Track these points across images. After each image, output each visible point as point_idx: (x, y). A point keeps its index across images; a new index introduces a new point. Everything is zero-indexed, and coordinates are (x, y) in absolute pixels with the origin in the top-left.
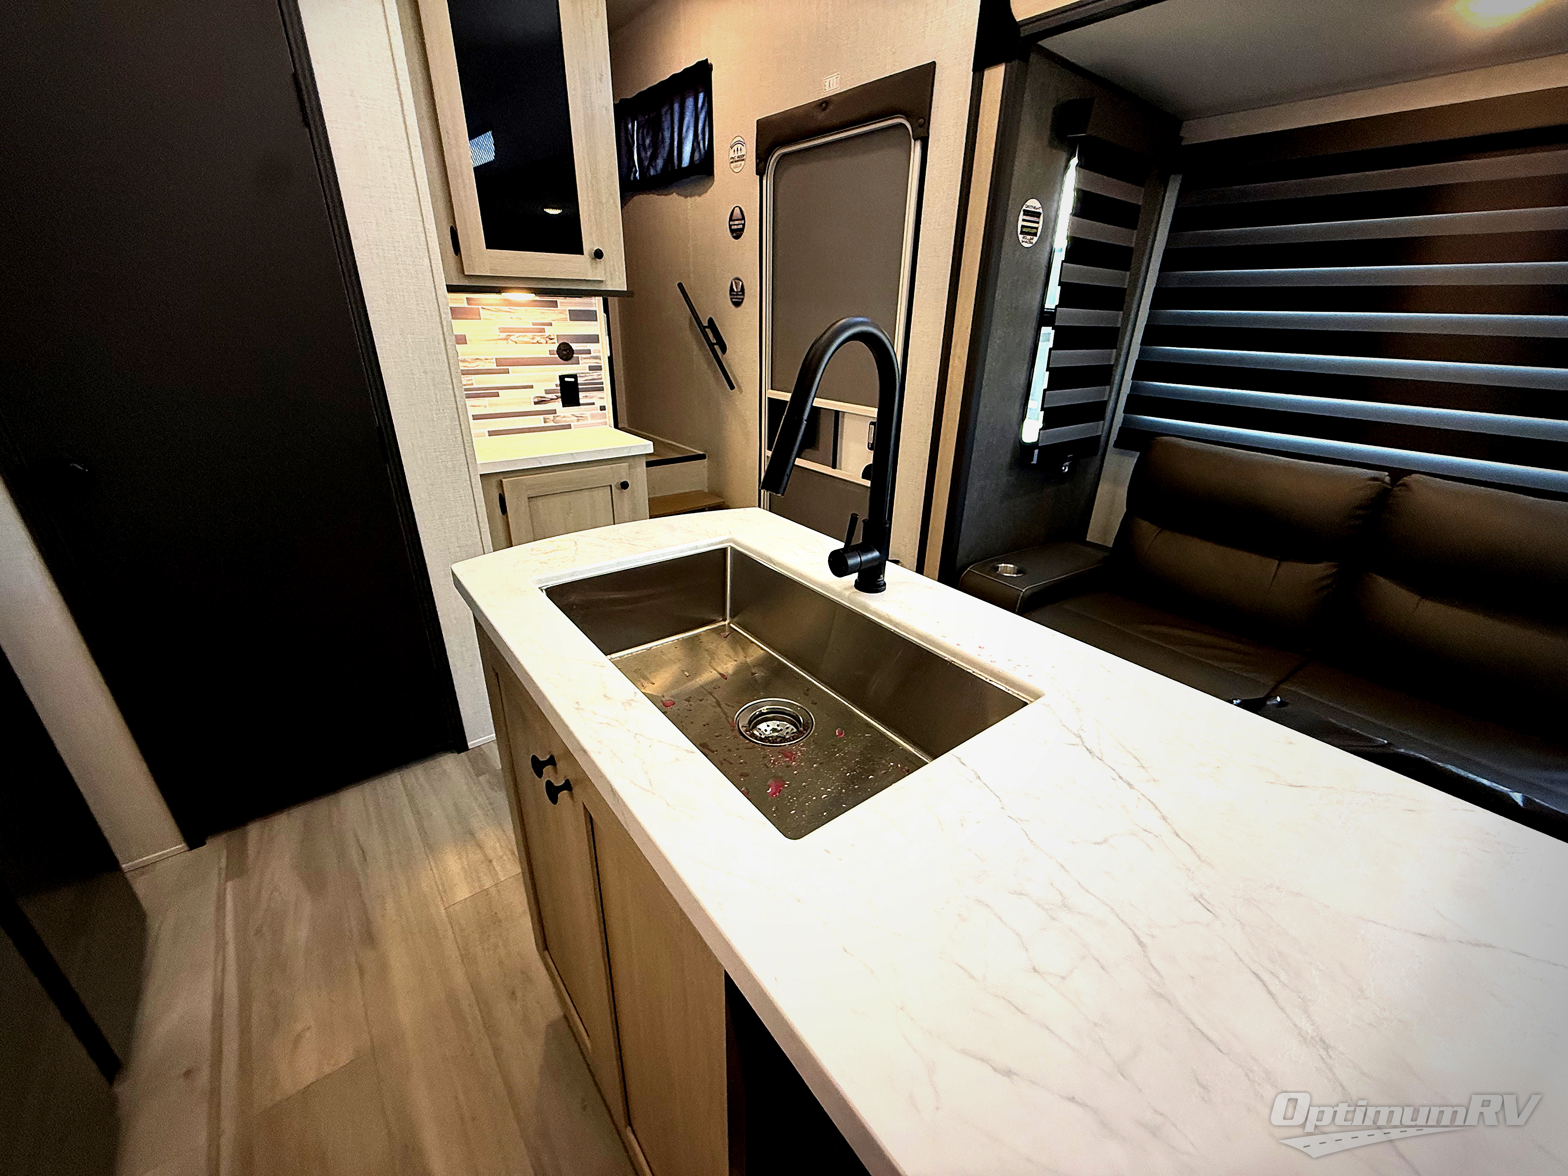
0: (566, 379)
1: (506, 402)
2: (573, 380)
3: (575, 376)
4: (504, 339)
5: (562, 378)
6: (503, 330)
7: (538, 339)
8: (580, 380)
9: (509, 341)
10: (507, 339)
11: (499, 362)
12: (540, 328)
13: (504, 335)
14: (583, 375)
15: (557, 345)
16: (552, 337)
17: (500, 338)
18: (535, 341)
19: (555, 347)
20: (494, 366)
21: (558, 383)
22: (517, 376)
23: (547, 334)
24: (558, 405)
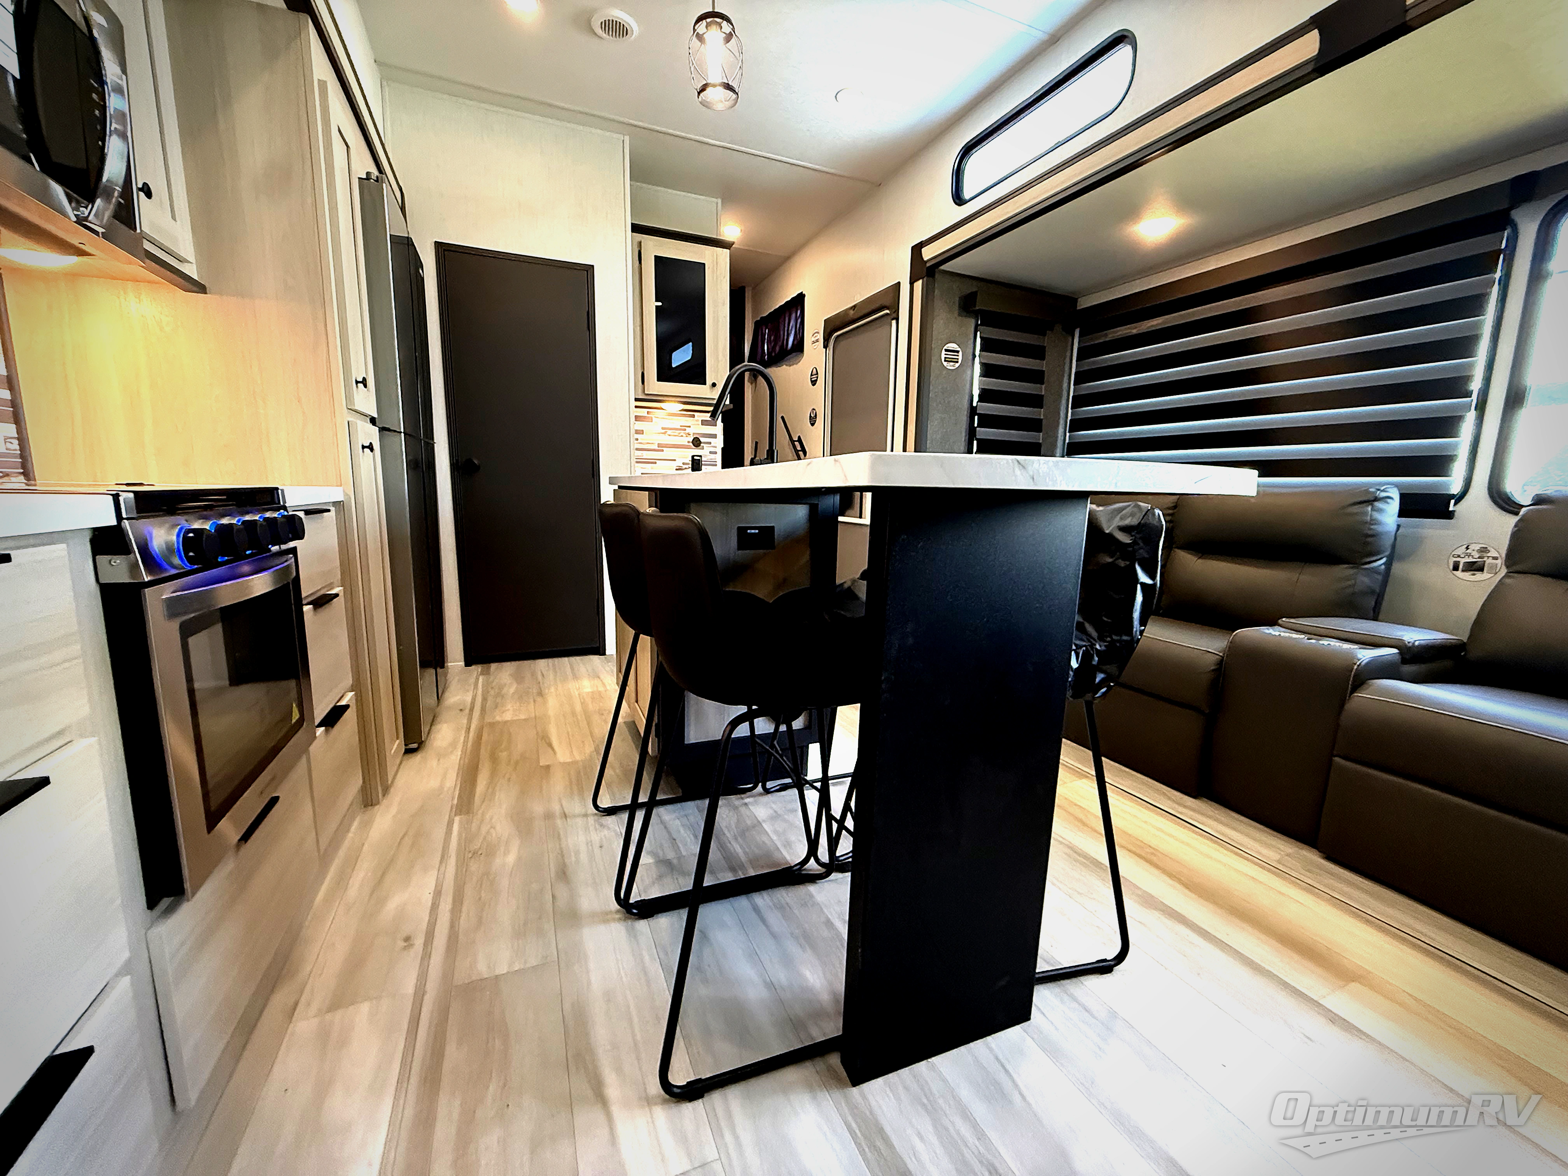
0: (695, 458)
1: (660, 467)
2: (699, 458)
3: (700, 456)
4: (663, 433)
5: (693, 457)
6: (663, 428)
7: (682, 434)
8: (703, 459)
10: (665, 433)
11: (659, 445)
12: (684, 428)
13: (663, 431)
14: (706, 456)
16: (690, 434)
18: (680, 435)
19: (691, 439)
20: (656, 447)
21: (690, 459)
22: (668, 453)
23: (687, 432)
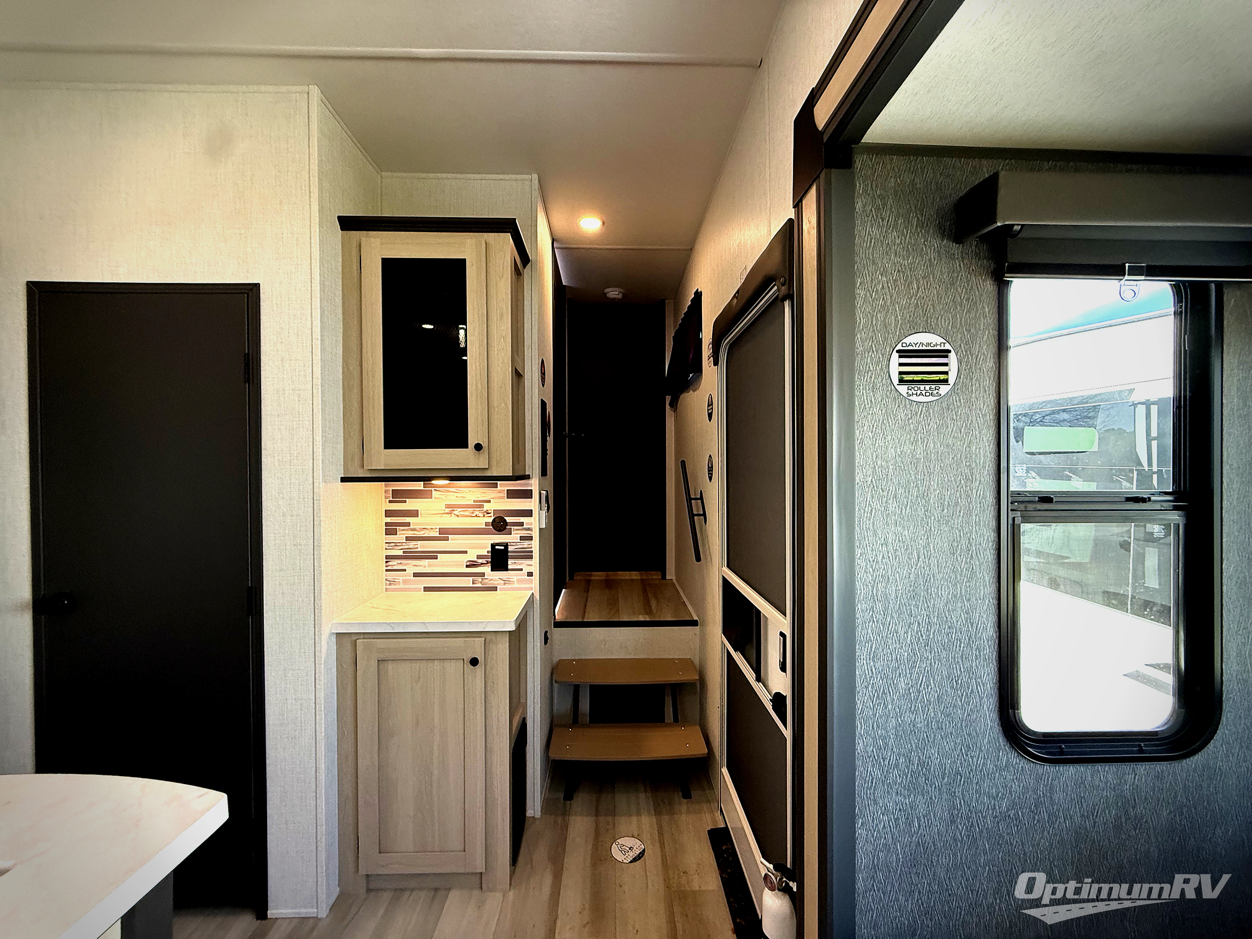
0: (497, 547)
1: (444, 564)
2: (503, 548)
3: (506, 546)
4: (447, 513)
5: (493, 546)
6: (448, 506)
7: (477, 513)
8: (510, 548)
9: (452, 515)
10: (451, 514)
11: (442, 531)
12: (479, 505)
13: (447, 510)
14: (515, 544)
15: (493, 518)
16: (490, 512)
17: (445, 512)
18: (474, 515)
19: (490, 520)
20: (437, 534)
21: (490, 549)
22: (455, 542)
23: (485, 509)
24: (487, 569)
